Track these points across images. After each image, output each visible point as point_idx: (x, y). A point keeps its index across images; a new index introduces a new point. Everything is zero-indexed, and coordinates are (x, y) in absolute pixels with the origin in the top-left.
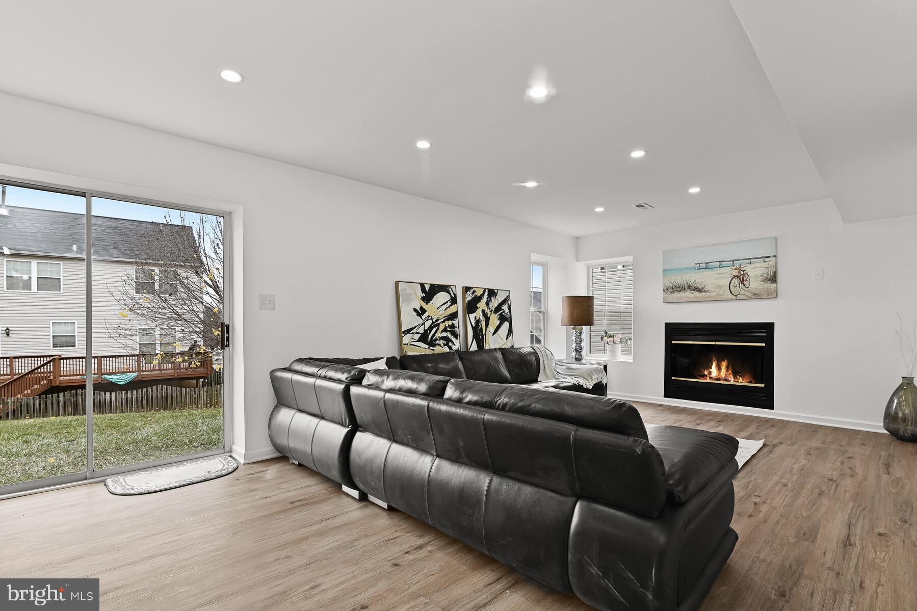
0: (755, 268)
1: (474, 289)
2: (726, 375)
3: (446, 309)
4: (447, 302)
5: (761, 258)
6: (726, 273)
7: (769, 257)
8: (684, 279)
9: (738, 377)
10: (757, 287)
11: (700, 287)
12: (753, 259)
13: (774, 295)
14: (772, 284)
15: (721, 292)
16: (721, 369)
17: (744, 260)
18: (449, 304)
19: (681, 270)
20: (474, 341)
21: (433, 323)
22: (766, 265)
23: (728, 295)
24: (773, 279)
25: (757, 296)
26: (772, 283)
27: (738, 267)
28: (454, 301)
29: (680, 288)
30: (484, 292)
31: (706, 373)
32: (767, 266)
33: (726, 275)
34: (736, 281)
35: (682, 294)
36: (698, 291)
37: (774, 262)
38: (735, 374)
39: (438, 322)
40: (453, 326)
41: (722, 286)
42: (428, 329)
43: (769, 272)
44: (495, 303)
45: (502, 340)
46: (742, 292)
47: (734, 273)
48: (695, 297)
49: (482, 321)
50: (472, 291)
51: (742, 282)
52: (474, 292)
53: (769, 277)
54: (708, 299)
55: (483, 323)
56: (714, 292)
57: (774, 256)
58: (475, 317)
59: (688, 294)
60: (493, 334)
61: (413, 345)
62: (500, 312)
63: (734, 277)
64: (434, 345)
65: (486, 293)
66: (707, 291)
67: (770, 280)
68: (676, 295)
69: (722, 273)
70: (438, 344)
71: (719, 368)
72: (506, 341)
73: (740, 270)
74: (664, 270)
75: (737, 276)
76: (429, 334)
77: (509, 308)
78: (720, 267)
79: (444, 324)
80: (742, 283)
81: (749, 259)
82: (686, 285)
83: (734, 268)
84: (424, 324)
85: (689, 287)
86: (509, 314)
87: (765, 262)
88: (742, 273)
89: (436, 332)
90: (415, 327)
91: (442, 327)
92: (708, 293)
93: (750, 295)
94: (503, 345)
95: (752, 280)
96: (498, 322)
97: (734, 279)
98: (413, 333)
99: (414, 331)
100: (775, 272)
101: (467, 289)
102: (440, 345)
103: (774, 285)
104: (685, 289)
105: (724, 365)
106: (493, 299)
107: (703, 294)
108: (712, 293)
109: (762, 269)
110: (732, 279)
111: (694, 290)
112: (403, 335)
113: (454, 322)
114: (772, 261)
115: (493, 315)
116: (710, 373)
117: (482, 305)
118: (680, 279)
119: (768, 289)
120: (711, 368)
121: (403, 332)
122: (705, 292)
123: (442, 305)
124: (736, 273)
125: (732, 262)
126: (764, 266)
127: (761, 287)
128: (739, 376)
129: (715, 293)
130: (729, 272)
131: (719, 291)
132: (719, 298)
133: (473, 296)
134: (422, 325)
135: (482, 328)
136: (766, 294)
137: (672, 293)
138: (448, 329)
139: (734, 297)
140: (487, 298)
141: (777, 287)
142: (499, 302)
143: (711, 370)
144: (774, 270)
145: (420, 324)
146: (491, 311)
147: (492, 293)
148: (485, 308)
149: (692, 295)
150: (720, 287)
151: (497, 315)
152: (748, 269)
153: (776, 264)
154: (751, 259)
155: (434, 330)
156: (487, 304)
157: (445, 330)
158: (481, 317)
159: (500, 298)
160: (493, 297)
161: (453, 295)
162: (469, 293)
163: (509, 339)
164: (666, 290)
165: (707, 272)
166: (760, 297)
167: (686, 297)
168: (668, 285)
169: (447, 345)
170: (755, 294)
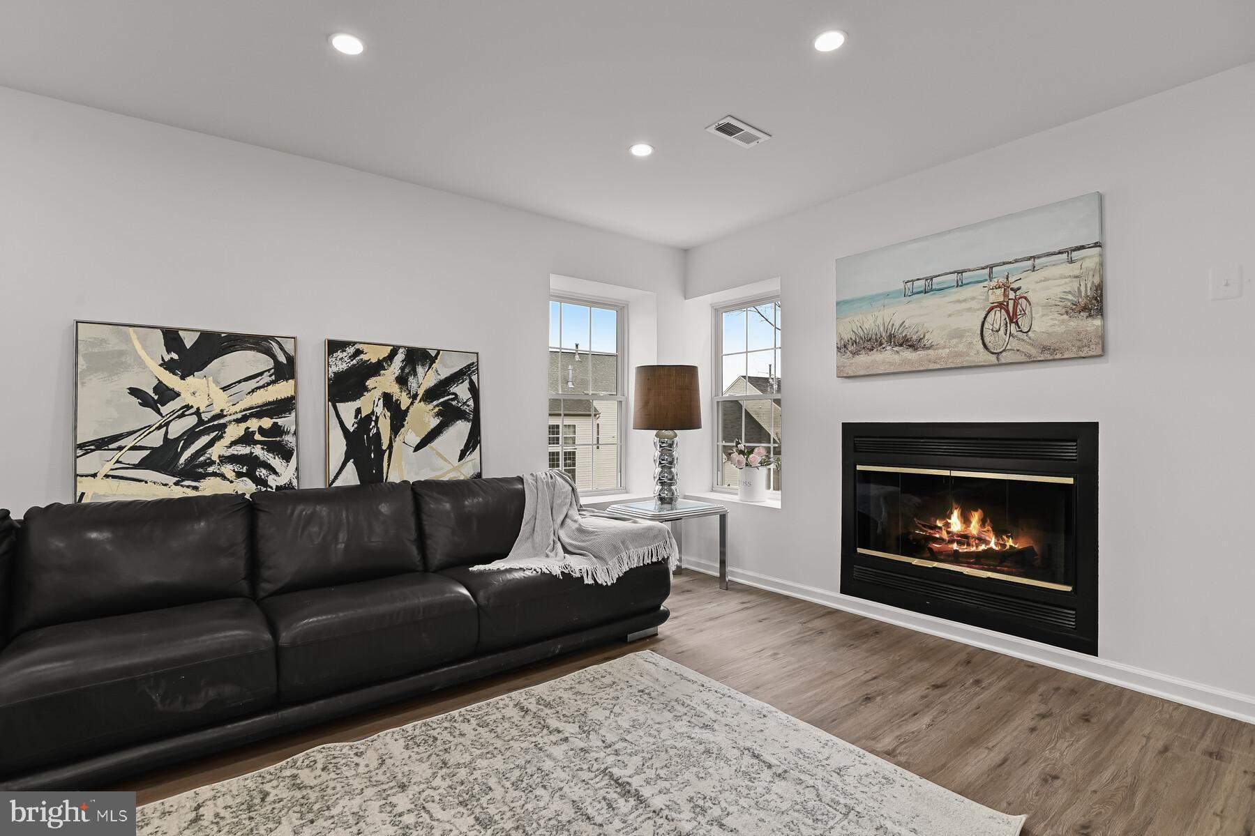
0: (1046, 280)
1: (357, 346)
2: (980, 532)
3: (253, 391)
4: (261, 374)
5: (1060, 253)
6: (973, 298)
7: (1082, 247)
8: (880, 321)
9: (1005, 537)
10: (1050, 330)
11: (915, 337)
12: (1039, 257)
13: (1096, 349)
14: (1090, 320)
15: (961, 348)
16: (970, 522)
17: (1016, 261)
18: (266, 378)
19: (872, 299)
20: (351, 465)
21: (201, 422)
22: (1074, 269)
23: (978, 353)
24: (1094, 304)
25: (1049, 354)
26: (1090, 316)
27: (1003, 280)
28: (285, 370)
29: (869, 343)
30: (391, 357)
31: (939, 524)
32: (1077, 272)
33: (974, 304)
34: (998, 317)
35: (877, 356)
36: (910, 346)
37: (1097, 259)
38: (999, 533)
39: (222, 421)
40: (277, 430)
41: (965, 331)
42: (177, 440)
43: (1083, 289)
44: (426, 379)
45: (446, 460)
46: (1014, 344)
47: (992, 298)
48: (904, 362)
49: (381, 419)
50: (351, 350)
51: (1013, 319)
52: (358, 352)
53: (1082, 301)
54: (932, 366)
55: (384, 426)
56: (944, 348)
57: (1097, 245)
58: (358, 411)
59: (888, 357)
60: (418, 448)
61: (114, 477)
62: (442, 400)
63: (992, 309)
64: (199, 477)
65: (400, 356)
66: (929, 348)
67: (1084, 309)
68: (863, 358)
69: (965, 301)
70: (214, 474)
71: (966, 520)
72: (456, 463)
73: (1006, 287)
74: (838, 304)
75: (1001, 305)
76: (184, 448)
77: (474, 391)
78: (959, 284)
79: (243, 426)
80: (1011, 321)
81: (1029, 259)
82: (884, 335)
83: (993, 284)
84: (167, 424)
85: (891, 337)
86: (471, 403)
87: (1071, 262)
88: (1012, 295)
89: (211, 444)
90: (135, 432)
91: (233, 432)
92: (931, 352)
93: (1033, 351)
94: (449, 472)
95: (1037, 312)
96: (435, 422)
97: (992, 313)
98: (120, 448)
99: (129, 442)
100: (1099, 289)
101: (334, 346)
102: (223, 476)
103: (1098, 322)
104: (881, 344)
105: (976, 517)
106: (420, 370)
107: (921, 353)
108: (940, 351)
109: (1063, 281)
110: (989, 312)
111: (901, 345)
112: (79, 452)
113: (280, 421)
114: (1090, 258)
115: (419, 406)
116: (948, 525)
117: (385, 382)
118: (871, 321)
119: (1079, 334)
120: (950, 519)
121: (81, 446)
122: (925, 348)
123: (239, 382)
124: (998, 296)
125: (987, 271)
126: (1067, 275)
127: (1061, 329)
128: (1008, 537)
129: (947, 350)
130: (979, 296)
131: (957, 345)
132: (958, 362)
133: (354, 362)
134: (159, 428)
135: (378, 434)
136: (1073, 346)
137: (854, 354)
138: (258, 437)
139: (993, 359)
140: (402, 369)
141: (1103, 327)
142: (443, 377)
143: (949, 521)
144: (1097, 281)
145: (150, 427)
146: (415, 397)
147: (418, 357)
148: (394, 390)
149: (896, 357)
150: (958, 334)
151: (431, 406)
152: (1027, 283)
153: (1102, 264)
154: (1034, 258)
155: (204, 440)
156: (402, 381)
157: (247, 439)
158: (379, 410)
159: (444, 369)
160: (423, 365)
161: (282, 359)
162: (339, 354)
163: (468, 458)
164: (842, 348)
165: (930, 301)
166: (1059, 356)
167: (883, 362)
168: (846, 337)
169: (251, 475)
170: (1045, 349)
